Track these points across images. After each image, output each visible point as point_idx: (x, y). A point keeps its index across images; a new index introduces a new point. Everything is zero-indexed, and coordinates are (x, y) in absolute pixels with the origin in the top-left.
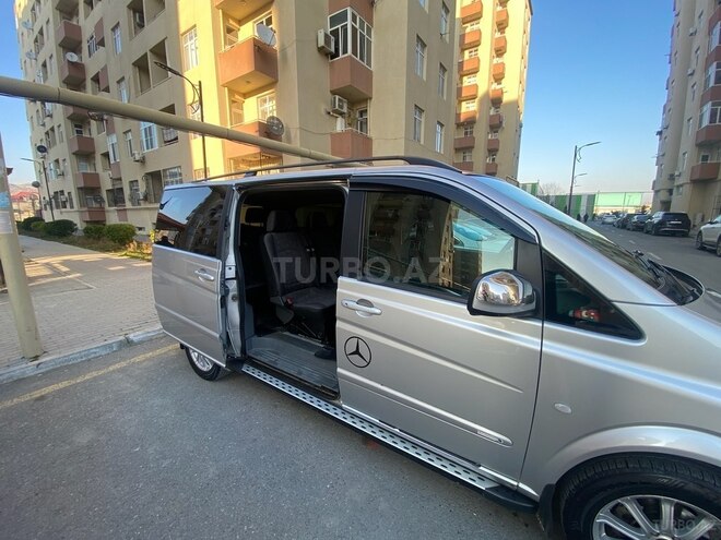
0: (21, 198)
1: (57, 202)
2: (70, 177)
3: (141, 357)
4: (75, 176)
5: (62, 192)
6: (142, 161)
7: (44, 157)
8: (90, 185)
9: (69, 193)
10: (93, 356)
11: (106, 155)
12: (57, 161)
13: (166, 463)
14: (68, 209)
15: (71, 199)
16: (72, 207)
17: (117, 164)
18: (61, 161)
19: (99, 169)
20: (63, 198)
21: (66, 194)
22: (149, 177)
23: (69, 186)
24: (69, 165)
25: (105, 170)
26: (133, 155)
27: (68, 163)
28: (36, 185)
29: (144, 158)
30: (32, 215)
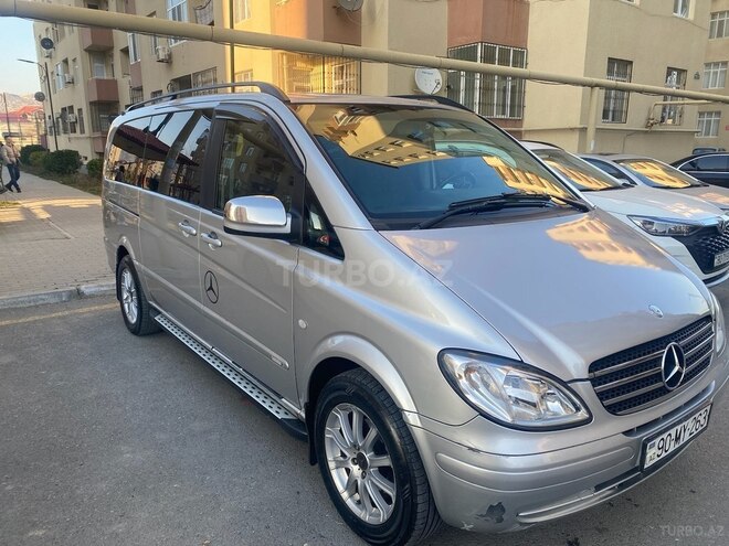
0: (25, 116)
1: (64, 122)
2: (80, 86)
3: (86, 310)
4: (87, 84)
5: (71, 108)
6: (168, 61)
7: (49, 56)
8: (105, 98)
9: (80, 110)
10: (41, 302)
11: (125, 51)
12: (66, 61)
13: (60, 383)
14: (78, 134)
15: (82, 120)
16: (82, 132)
17: (138, 65)
18: (70, 62)
19: (118, 75)
20: (71, 118)
21: (76, 112)
22: (177, 86)
23: (80, 99)
24: (80, 68)
25: (125, 74)
26: (157, 51)
27: (79, 66)
28: (40, 97)
29: (170, 56)
30: (35, 141)
